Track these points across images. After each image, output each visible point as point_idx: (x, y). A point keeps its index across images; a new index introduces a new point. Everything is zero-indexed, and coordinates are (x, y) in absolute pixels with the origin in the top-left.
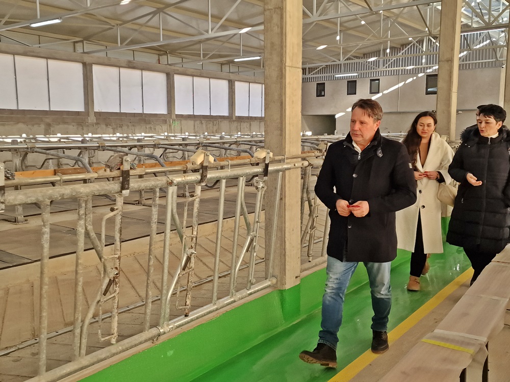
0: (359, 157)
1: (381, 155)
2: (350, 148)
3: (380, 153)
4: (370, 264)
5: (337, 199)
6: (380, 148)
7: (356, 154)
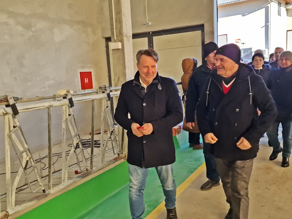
0: (146, 91)
1: (160, 88)
2: (138, 85)
3: (160, 87)
4: (159, 168)
5: (132, 123)
6: (159, 84)
7: (144, 89)
